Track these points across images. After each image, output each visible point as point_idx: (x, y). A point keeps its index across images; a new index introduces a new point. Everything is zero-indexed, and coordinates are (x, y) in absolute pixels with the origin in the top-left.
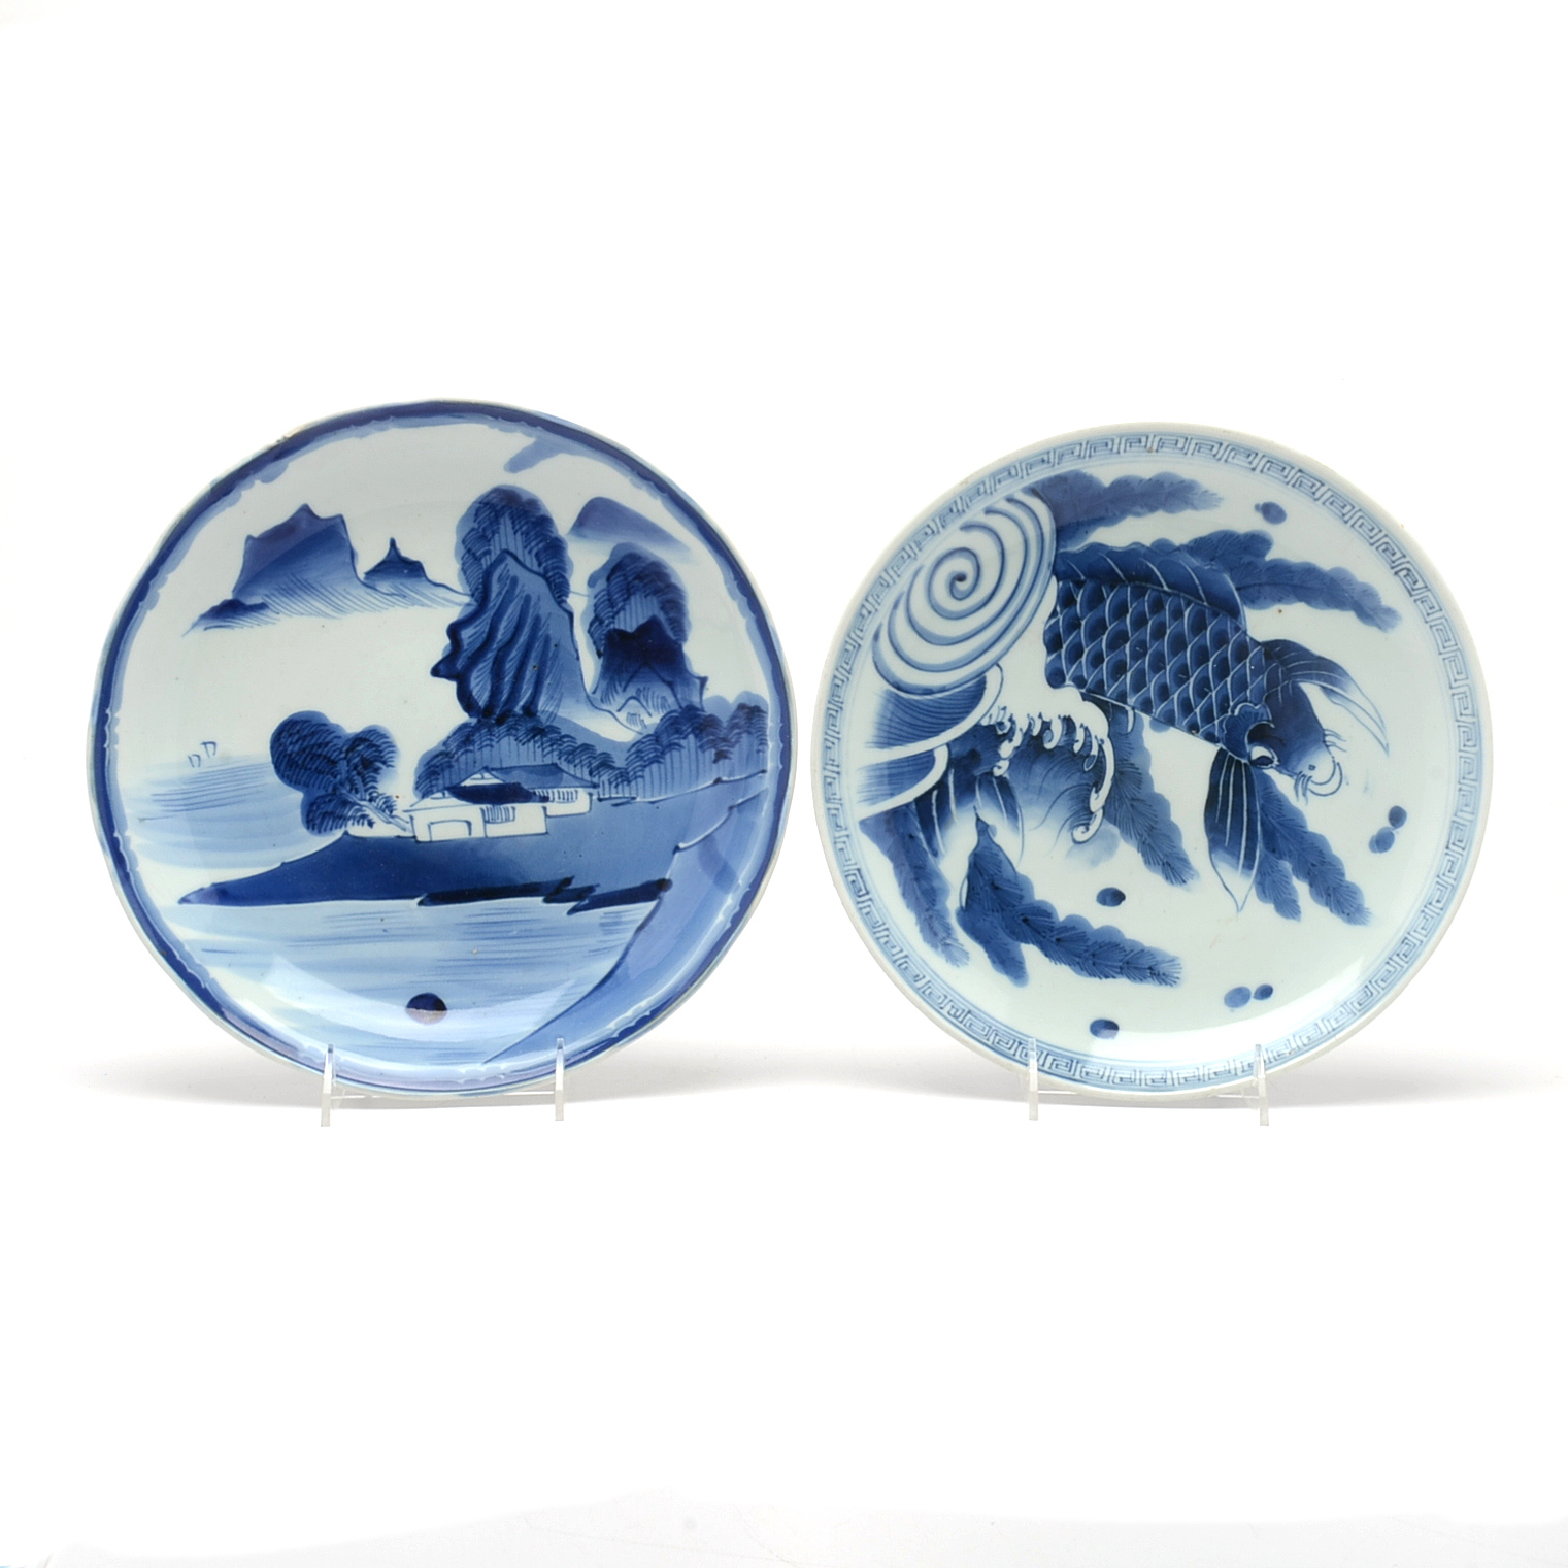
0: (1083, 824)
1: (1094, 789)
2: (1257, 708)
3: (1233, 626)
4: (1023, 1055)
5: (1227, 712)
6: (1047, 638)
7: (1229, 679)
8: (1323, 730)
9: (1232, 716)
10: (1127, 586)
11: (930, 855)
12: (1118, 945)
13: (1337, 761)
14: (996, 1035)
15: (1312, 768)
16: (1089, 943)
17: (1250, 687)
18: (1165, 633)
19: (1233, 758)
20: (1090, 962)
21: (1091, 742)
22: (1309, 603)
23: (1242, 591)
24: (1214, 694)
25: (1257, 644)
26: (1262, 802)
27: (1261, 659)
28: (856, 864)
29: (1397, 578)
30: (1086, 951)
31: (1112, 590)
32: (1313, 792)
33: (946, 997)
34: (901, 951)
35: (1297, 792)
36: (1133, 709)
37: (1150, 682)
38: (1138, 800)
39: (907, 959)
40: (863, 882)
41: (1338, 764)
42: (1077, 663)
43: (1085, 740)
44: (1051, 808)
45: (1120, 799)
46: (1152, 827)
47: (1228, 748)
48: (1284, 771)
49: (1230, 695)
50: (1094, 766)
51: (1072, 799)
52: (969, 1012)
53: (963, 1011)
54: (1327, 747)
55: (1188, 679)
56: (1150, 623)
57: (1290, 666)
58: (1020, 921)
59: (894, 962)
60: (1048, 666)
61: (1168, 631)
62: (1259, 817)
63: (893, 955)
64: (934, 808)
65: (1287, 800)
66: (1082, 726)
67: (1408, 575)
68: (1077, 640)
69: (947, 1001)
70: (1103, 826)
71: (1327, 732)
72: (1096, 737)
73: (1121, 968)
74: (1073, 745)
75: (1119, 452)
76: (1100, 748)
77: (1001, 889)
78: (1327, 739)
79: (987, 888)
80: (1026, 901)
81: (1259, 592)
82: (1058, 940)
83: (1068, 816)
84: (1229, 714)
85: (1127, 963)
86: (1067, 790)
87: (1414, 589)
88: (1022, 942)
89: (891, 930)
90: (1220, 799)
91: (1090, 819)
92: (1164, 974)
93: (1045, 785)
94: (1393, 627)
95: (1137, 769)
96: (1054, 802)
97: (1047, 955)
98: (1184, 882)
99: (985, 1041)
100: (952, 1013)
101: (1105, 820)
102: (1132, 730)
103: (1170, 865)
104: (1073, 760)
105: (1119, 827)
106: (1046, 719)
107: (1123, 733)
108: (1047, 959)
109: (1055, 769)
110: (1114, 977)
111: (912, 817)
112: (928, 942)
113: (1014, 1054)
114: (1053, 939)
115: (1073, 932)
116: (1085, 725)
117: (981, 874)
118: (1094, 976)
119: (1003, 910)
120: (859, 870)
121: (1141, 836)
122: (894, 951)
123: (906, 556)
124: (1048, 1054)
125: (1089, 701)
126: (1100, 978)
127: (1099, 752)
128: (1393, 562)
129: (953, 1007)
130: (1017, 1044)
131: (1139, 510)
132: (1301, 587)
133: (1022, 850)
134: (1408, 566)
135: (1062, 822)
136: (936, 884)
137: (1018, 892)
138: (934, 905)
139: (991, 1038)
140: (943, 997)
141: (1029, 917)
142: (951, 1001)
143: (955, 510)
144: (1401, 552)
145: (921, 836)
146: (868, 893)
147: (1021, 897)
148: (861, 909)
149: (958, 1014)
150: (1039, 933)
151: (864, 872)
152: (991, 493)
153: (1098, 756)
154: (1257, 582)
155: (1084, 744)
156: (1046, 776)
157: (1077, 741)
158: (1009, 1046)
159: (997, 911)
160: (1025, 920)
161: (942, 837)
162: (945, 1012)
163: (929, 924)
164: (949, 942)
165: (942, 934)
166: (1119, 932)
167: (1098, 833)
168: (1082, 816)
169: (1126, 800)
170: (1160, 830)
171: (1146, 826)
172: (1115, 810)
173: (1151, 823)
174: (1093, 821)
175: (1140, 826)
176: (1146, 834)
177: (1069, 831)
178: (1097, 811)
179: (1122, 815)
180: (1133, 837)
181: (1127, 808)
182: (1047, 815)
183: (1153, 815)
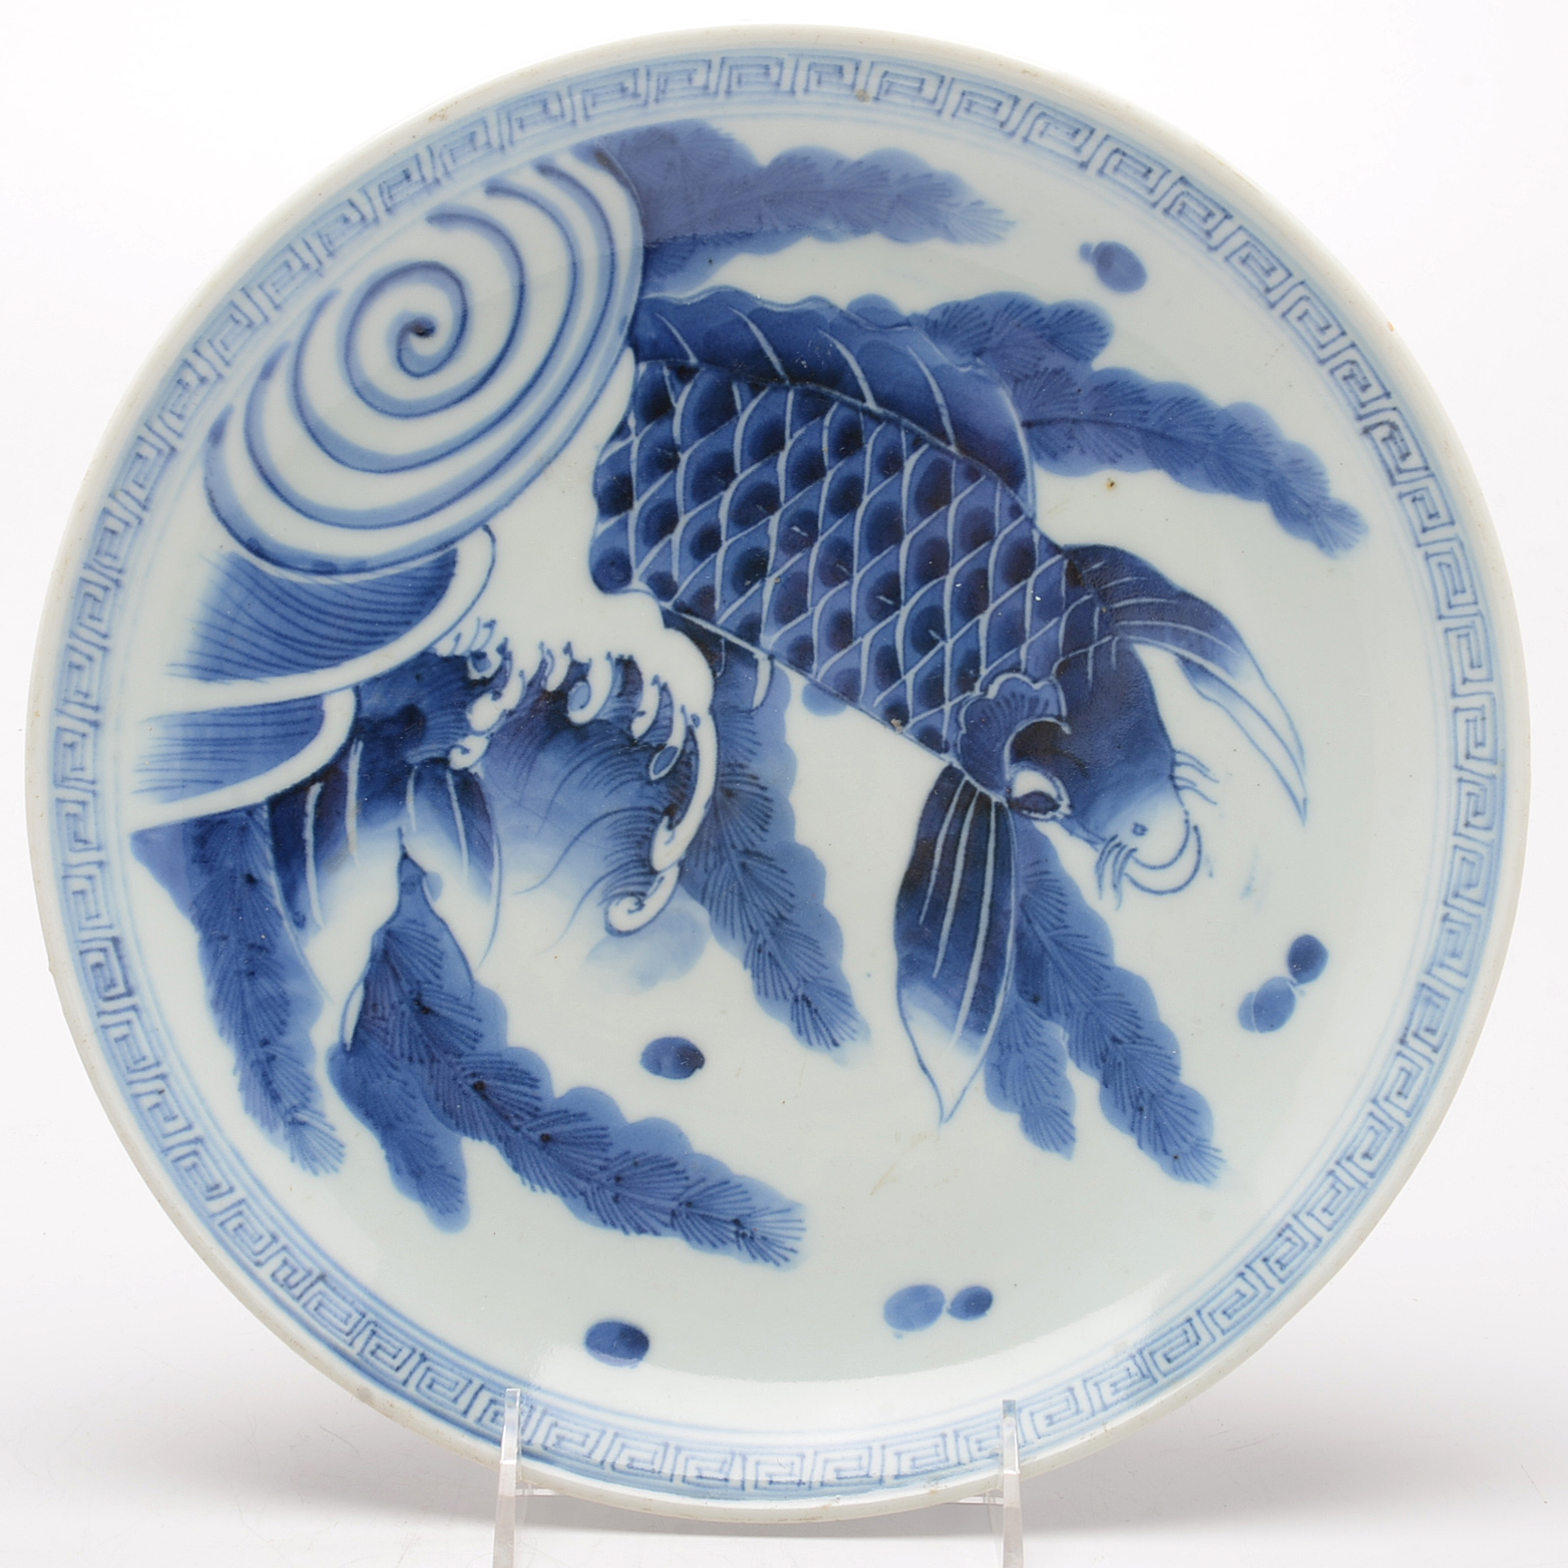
0: (632, 894)
1: (666, 820)
2: (1036, 686)
3: (1008, 503)
4: (423, 1386)
5: (972, 689)
6: (602, 482)
7: (984, 619)
8: (1173, 751)
9: (980, 699)
10: (787, 390)
11: (287, 924)
12: (674, 1165)
13: (1192, 823)
14: (374, 1333)
15: (1140, 830)
16: (612, 1153)
17: (1028, 641)
18: (859, 501)
19: (975, 789)
20: (609, 1194)
21: (671, 719)
22: (1174, 473)
23: (1034, 430)
24: (949, 645)
25: (1053, 548)
26: (1023, 891)
27: (1059, 582)
28: (110, 927)
29: (1366, 440)
30: (603, 1169)
31: (754, 395)
32: (1136, 884)
33: (274, 1238)
34: (189, 1127)
35: (1100, 878)
36: (771, 657)
37: (814, 605)
38: (759, 855)
39: (199, 1147)
40: (123, 968)
41: (1196, 828)
42: (661, 545)
43: (658, 713)
44: (566, 851)
45: (719, 849)
46: (782, 918)
47: (965, 766)
48: (1080, 831)
49: (983, 653)
50: (674, 771)
51: (616, 836)
52: (322, 1277)
53: (309, 1273)
54: (1177, 788)
55: (897, 607)
56: (830, 475)
57: (1117, 605)
58: (467, 1088)
59: (166, 1151)
60: (597, 543)
61: (866, 499)
62: (1012, 923)
63: (166, 1136)
64: (309, 822)
65: (1077, 892)
66: (656, 681)
67: (1391, 437)
68: (666, 495)
69: (275, 1247)
70: (675, 904)
71: (1179, 758)
72: (683, 710)
73: (673, 1214)
74: (631, 721)
75: (793, 92)
76: (690, 734)
77: (437, 1015)
78: (1179, 771)
79: (404, 1007)
80: (484, 1047)
81: (1071, 438)
82: (546, 1139)
83: (602, 873)
84: (977, 692)
85: (689, 1204)
86: (608, 815)
87: (1400, 471)
88: (465, 1133)
89: (172, 1080)
90: (934, 872)
91: (649, 884)
92: (764, 1239)
93: (560, 800)
94: (1347, 546)
95: (764, 788)
96: (576, 838)
97: (516, 1168)
98: (835, 1044)
99: (343, 1346)
100: (281, 1275)
101: (681, 890)
102: (762, 704)
103: (809, 1004)
104: (624, 754)
105: (710, 910)
106: (581, 656)
107: (742, 707)
108: (515, 1178)
109: (587, 767)
110: (656, 1233)
111: (259, 837)
112: (254, 1115)
113: (405, 1382)
114: (535, 1136)
115: (581, 1125)
116: (662, 681)
117: (396, 976)
118: (614, 1225)
119: (433, 1060)
120: (116, 941)
121: (755, 933)
122: (171, 1127)
123: (296, 265)
124: (482, 1387)
125: (678, 629)
126: (626, 1232)
127: (686, 741)
128: (1363, 405)
129: (285, 1263)
130: (416, 1358)
131: (830, 226)
132: (1163, 436)
133: (493, 934)
134: (1393, 417)
135: (588, 884)
136: (292, 987)
137: (473, 1024)
138: (281, 1033)
139: (359, 1343)
140: (267, 1239)
141: (488, 1082)
142: (284, 1248)
143: (415, 177)
144: (1383, 386)
145: (272, 880)
146: (129, 993)
147: (477, 1037)
148: (105, 1027)
149: (293, 1280)
150: (507, 1118)
151: (129, 946)
152: (502, 148)
153: (683, 751)
154: (1072, 415)
155: (655, 722)
156: (565, 780)
157: (642, 713)
158: (397, 1362)
159: (422, 1061)
160: (479, 1087)
161: (319, 887)
162: (264, 1273)
163: (265, 1075)
164: (302, 1116)
165: (289, 1099)
166: (681, 1135)
167: (662, 916)
168: (634, 875)
169: (732, 852)
170: (798, 926)
171: (769, 914)
172: (706, 870)
173: (781, 908)
174: (656, 890)
175: (755, 911)
176: (766, 931)
177: (599, 904)
178: (666, 870)
179: (719, 884)
180: (738, 934)
181: (733, 868)
182: (557, 865)
183: (785, 891)
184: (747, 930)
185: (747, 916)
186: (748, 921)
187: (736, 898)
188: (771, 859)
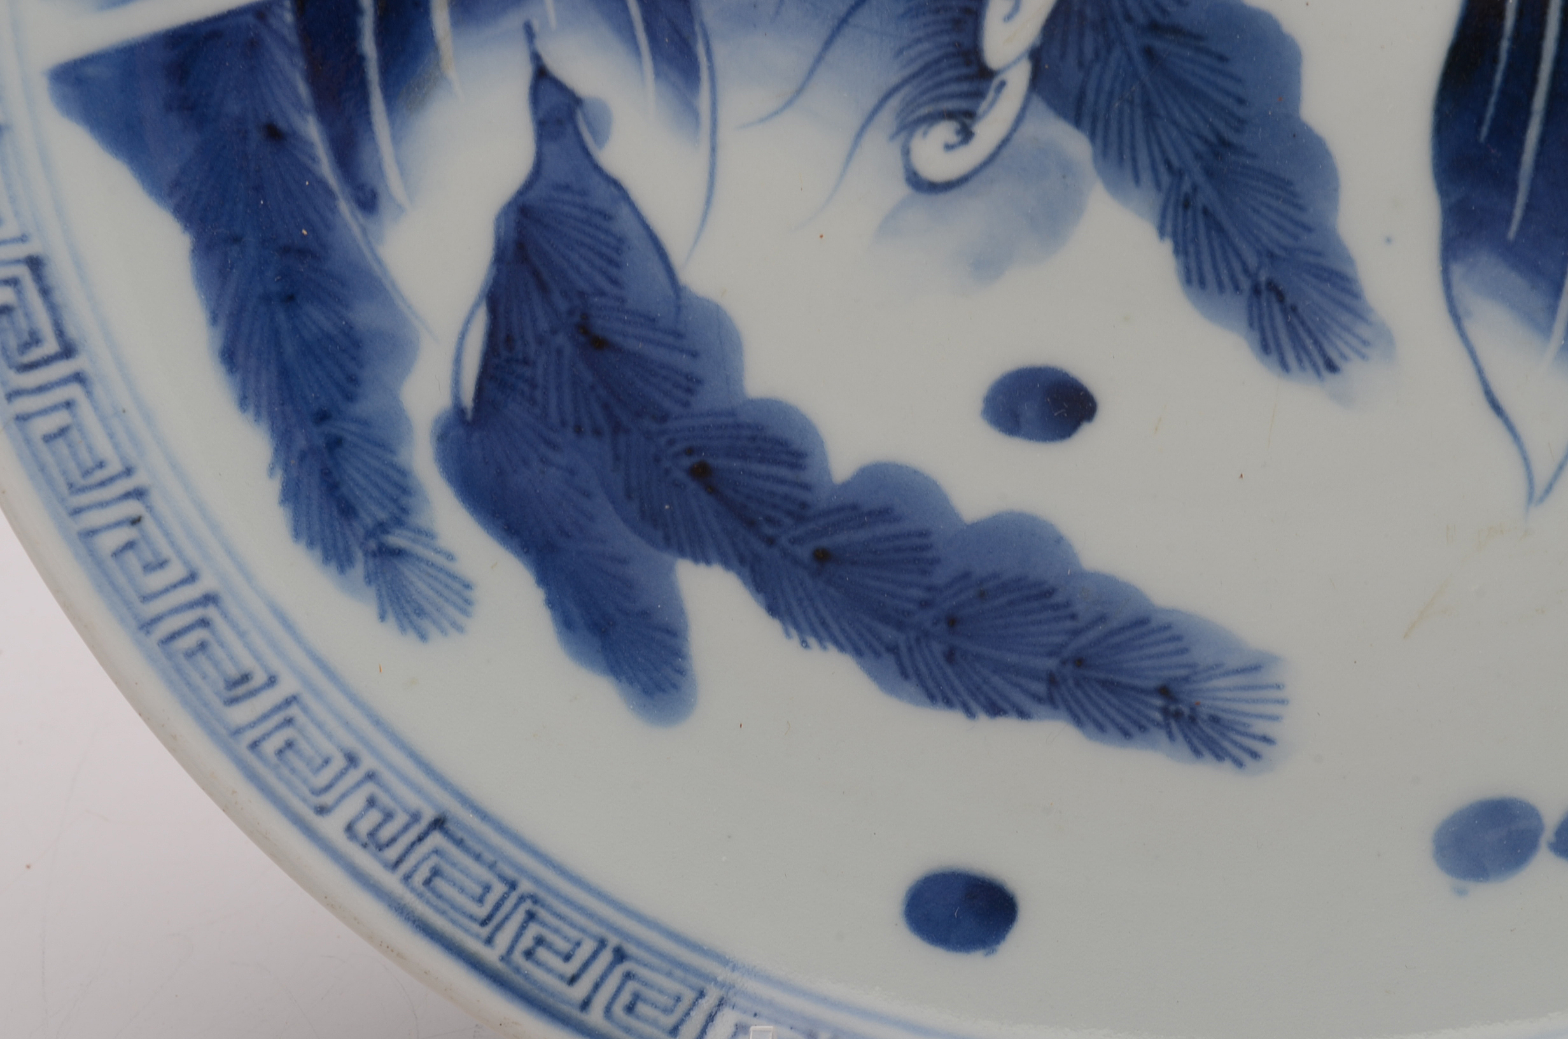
0: (950, 115)
4: (618, 1009)
11: (345, 207)
12: (1050, 592)
14: (531, 916)
16: (940, 576)
20: (938, 648)
28: (23, 239)
30: (925, 604)
33: (352, 760)
34: (192, 577)
38: (1176, 30)
39: (211, 612)
40: (53, 309)
44: (828, 43)
46: (1224, 143)
51: (913, 13)
52: (439, 823)
53: (415, 817)
58: (680, 475)
59: (147, 625)
63: (146, 598)
64: (368, 24)
69: (354, 776)
70: (1029, 128)
73: (1052, 680)
77: (618, 349)
79: (561, 339)
80: (708, 399)
82: (822, 556)
83: (895, 79)
85: (1079, 662)
88: (682, 553)
89: (155, 498)
90: (1505, 45)
91: (979, 95)
92: (1215, 720)
96: (843, 21)
97: (773, 610)
98: (1332, 367)
99: (474, 946)
100: (363, 827)
101: (1038, 105)
103: (1280, 297)
105: (1092, 137)
108: (771, 628)
110: (1023, 714)
111: (281, 57)
112: (311, 544)
113: (585, 1005)
114: (804, 552)
115: (881, 530)
117: (543, 288)
118: (949, 703)
119: (617, 428)
120: (35, 264)
121: (1177, 174)
122: (156, 581)
124: (721, 1003)
126: (970, 713)
129: (371, 802)
130: (606, 957)
133: (708, 201)
135: (871, 101)
136: (364, 316)
137: (682, 361)
138: (350, 398)
139: (504, 939)
140: (339, 762)
141: (719, 463)
142: (371, 776)
145: (312, 130)
146: (68, 351)
147: (691, 384)
148: (23, 419)
149: (386, 833)
150: (751, 524)
151: (61, 271)
158: (570, 968)
159: (597, 432)
160: (701, 472)
161: (396, 140)
162: (332, 826)
163: (326, 474)
164: (396, 539)
165: (373, 512)
166: (1059, 540)
167: (1006, 152)
168: (950, 81)
169: (1127, 28)
170: (1254, 156)
171: (1200, 137)
172: (1081, 64)
173: (1221, 127)
174: (992, 104)
175: (1175, 133)
176: (1196, 168)
177: (893, 137)
178: (1008, 67)
179: (1107, 86)
180: (1146, 177)
181: (1130, 58)
182: (811, 72)
183: (1228, 93)
184: (1162, 169)
185: (1160, 144)
186: (1163, 152)
187: (1139, 113)
188: (1198, 37)
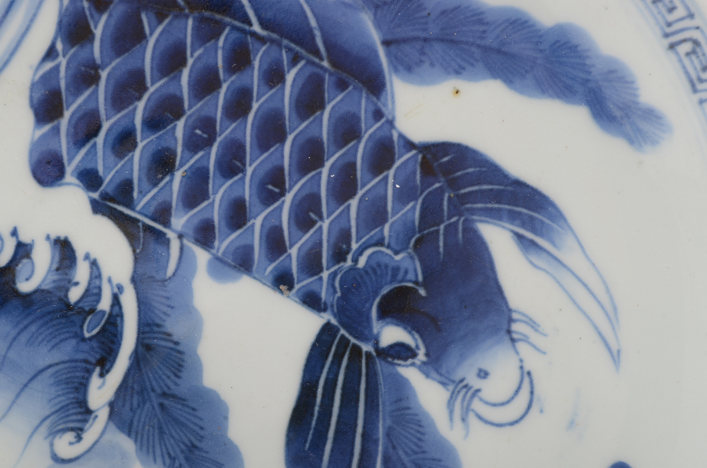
0: (72, 429)
1: (98, 370)
2: (398, 258)
3: (371, 108)
5: (345, 260)
6: (37, 96)
7: (354, 203)
8: (510, 310)
9: (353, 269)
10: (187, 17)
13: (526, 369)
15: (483, 374)
17: (390, 221)
18: (249, 108)
19: (348, 341)
21: (100, 288)
22: (509, 81)
23: (393, 48)
24: (325, 225)
25: (410, 145)
26: (389, 422)
27: (415, 173)
29: (671, 54)
31: (160, 22)
32: (480, 418)
35: (451, 412)
36: (181, 236)
37: (215, 193)
38: (174, 396)
41: (529, 373)
42: (88, 146)
43: (89, 284)
44: (18, 395)
45: (141, 393)
46: (194, 446)
47: (340, 322)
48: (434, 374)
49: (354, 230)
50: (103, 330)
51: (57, 383)
54: (513, 341)
55: (282, 194)
56: (224, 87)
57: (463, 191)
60: (35, 146)
61: (255, 106)
62: (380, 448)
65: (432, 424)
66: (87, 257)
67: (694, 52)
68: (91, 106)
70: (107, 437)
71: (515, 316)
72: (110, 280)
74: (67, 290)
76: (116, 301)
78: (516, 327)
81: (423, 53)
83: (48, 413)
84: (349, 263)
86: (50, 366)
87: (701, 80)
90: (317, 409)
91: (86, 421)
93: (12, 355)
94: (654, 142)
95: (177, 343)
96: (26, 386)
101: (112, 427)
102: (174, 274)
104: (63, 316)
105: (136, 441)
106: (25, 238)
107: (158, 277)
109: (33, 328)
116: (92, 257)
125: (104, 214)
127: (112, 306)
128: (669, 25)
132: (499, 51)
134: (696, 35)
144: (687, 8)
153: (110, 315)
154: (423, 35)
155: (87, 290)
156: (14, 339)
157: (77, 284)
167: (96, 447)
168: (73, 414)
169: (152, 395)
170: (207, 452)
171: (183, 443)
172: (131, 410)
173: (193, 439)
174: (91, 425)
175: (172, 441)
176: (181, 457)
177: (46, 438)
178: (99, 409)
179: (143, 420)
180: (159, 460)
181: (153, 408)
182: (10, 408)
183: (196, 425)
184: (166, 456)
185: (166, 446)
186: (167, 449)
187: (157, 431)
188: (184, 400)
